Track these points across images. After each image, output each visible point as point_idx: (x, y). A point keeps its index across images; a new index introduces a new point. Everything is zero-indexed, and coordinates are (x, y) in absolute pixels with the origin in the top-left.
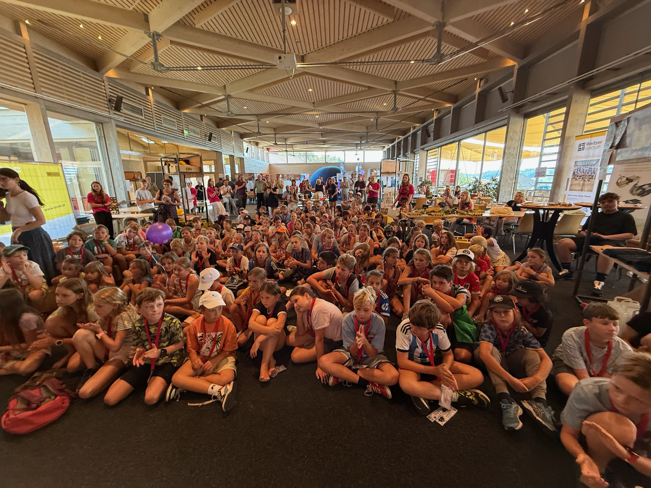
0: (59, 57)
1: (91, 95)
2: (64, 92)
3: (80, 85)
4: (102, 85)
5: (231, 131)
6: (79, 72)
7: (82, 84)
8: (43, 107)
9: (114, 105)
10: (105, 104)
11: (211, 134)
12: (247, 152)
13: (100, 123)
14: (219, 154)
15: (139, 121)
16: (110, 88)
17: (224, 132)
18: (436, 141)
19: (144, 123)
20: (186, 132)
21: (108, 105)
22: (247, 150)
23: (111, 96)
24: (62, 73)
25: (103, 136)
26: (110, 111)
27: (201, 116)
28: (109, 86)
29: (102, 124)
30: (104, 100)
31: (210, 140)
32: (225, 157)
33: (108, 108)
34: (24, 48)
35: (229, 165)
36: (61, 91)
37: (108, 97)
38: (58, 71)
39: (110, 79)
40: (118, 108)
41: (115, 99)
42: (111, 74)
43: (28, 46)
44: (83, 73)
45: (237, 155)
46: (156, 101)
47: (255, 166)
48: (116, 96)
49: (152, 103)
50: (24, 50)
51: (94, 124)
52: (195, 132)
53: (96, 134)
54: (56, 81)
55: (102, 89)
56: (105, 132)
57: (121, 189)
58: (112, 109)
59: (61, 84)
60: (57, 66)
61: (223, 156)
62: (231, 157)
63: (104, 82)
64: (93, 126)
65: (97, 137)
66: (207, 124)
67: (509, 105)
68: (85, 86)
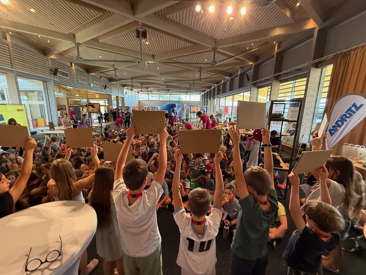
0: (25, 49)
1: (40, 68)
2: (27, 66)
3: (35, 63)
4: (47, 62)
5: (117, 84)
6: (35, 56)
7: (36, 62)
8: (16, 75)
9: (53, 72)
10: (48, 72)
11: (106, 86)
12: (126, 94)
13: (45, 81)
14: (110, 96)
15: (66, 80)
16: (51, 64)
17: (114, 84)
18: (223, 94)
19: (69, 81)
20: (92, 85)
21: (50, 72)
22: (126, 93)
23: (52, 68)
24: (26, 57)
25: (46, 88)
26: (51, 75)
27: (101, 77)
28: (51, 63)
29: (46, 82)
30: (48, 70)
31: (105, 88)
32: (113, 97)
33: (50, 74)
34: (8, 46)
35: (116, 101)
36: (25, 66)
37: (50, 69)
38: (25, 56)
39: (52, 59)
40: (55, 74)
41: (54, 69)
42: (53, 57)
43: (10, 45)
44: (37, 57)
45: (120, 96)
46: (76, 69)
47: (130, 102)
48: (55, 68)
49: (74, 70)
50: (8, 47)
51: (41, 82)
52: (97, 85)
53: (42, 87)
54: (23, 61)
55: (47, 64)
56: (48, 86)
57: (55, 116)
58: (52, 75)
59: (26, 63)
60: (24, 54)
61: (112, 96)
62: (117, 97)
63: (48, 61)
64: (41, 83)
65: (43, 89)
66: (103, 80)
67: (251, 82)
68: (38, 63)
